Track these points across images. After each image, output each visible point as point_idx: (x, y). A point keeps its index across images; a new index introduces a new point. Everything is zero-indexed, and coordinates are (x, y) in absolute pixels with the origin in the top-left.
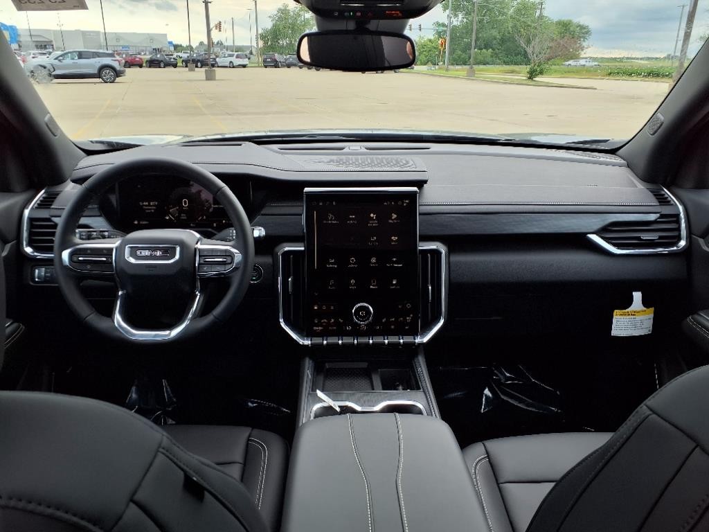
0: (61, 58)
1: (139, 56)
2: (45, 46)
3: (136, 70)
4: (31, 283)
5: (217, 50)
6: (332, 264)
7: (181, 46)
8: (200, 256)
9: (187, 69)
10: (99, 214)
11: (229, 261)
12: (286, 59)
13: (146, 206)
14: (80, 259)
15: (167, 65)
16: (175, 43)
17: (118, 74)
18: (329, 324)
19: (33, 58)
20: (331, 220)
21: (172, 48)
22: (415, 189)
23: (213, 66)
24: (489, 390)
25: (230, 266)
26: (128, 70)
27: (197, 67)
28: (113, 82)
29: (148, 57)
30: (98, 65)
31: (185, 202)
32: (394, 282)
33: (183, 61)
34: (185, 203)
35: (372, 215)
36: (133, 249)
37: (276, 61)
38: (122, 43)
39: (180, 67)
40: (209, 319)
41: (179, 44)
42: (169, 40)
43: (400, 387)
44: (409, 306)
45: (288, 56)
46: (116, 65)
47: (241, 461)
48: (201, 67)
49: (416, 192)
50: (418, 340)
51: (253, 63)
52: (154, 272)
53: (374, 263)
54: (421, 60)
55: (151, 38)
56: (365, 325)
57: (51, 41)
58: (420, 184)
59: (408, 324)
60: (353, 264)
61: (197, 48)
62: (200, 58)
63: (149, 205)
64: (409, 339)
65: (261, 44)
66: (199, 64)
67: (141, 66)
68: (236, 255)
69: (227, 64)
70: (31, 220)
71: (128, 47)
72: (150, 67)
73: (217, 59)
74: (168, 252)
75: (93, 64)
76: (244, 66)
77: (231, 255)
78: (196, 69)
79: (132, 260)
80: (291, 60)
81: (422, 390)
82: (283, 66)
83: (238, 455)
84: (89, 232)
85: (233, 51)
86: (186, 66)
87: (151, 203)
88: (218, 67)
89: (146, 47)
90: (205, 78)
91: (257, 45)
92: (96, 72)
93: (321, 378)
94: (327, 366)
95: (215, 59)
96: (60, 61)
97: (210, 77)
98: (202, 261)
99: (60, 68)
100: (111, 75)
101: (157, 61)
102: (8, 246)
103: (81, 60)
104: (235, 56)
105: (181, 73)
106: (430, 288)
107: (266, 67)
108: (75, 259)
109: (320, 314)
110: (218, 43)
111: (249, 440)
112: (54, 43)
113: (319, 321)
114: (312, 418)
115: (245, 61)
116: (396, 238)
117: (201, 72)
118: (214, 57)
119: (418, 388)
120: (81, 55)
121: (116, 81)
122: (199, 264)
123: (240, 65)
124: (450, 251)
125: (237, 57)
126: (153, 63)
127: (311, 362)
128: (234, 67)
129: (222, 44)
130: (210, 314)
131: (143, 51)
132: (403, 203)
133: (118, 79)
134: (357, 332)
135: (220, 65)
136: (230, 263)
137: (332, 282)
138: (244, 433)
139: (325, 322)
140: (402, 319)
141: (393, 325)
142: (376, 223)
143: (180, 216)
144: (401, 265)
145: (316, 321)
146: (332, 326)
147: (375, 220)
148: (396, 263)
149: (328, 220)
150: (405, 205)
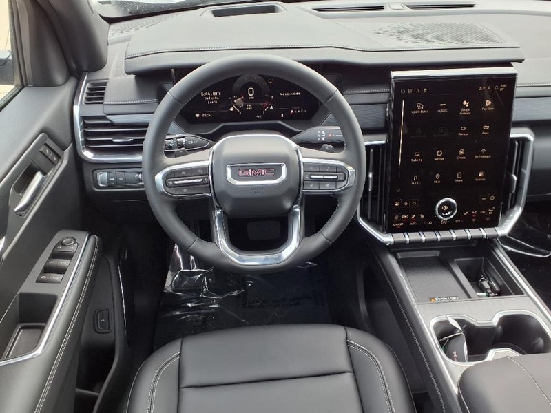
4: (96, 190)
6: (417, 158)
11: (342, 179)
13: (208, 96)
18: (409, 220)
20: (420, 110)
22: (513, 70)
25: (343, 183)
31: (251, 91)
32: (480, 175)
34: (251, 93)
35: (465, 103)
44: (492, 198)
47: (350, 369)
49: (516, 74)
50: (500, 232)
53: (462, 156)
56: (447, 220)
59: (489, 216)
60: (440, 157)
63: (212, 96)
64: (484, 233)
70: (83, 118)
77: (344, 172)
79: (234, 182)
81: (525, 294)
87: (214, 93)
98: (307, 177)
102: (67, 152)
109: (402, 210)
111: (348, 343)
113: (400, 217)
116: (488, 127)
122: (304, 180)
130: (320, 234)
132: (500, 87)
136: (343, 181)
137: (416, 177)
139: (405, 218)
140: (483, 212)
141: (474, 218)
142: (468, 112)
143: (245, 106)
144: (490, 156)
145: (396, 218)
146: (412, 222)
147: (467, 108)
148: (484, 154)
149: (417, 110)
150: (501, 89)
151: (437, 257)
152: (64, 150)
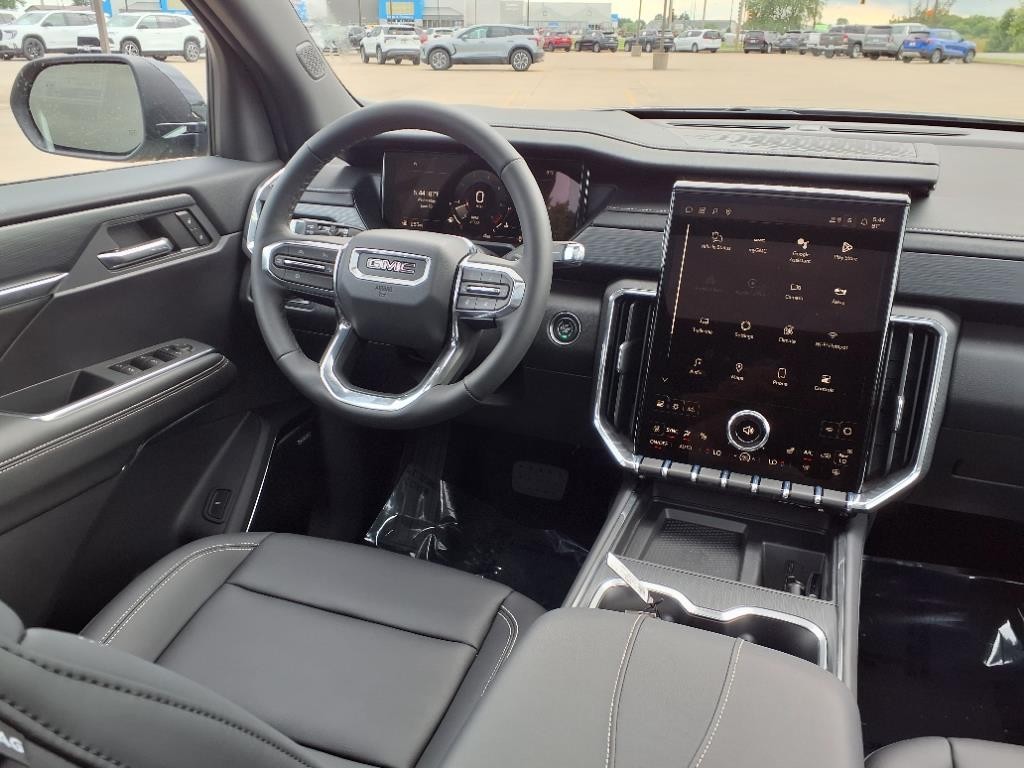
0: (465, 36)
1: (568, 35)
2: (454, 22)
3: (560, 55)
5: (679, 26)
6: (705, 327)
7: (629, 21)
8: (462, 281)
9: (629, 54)
10: (350, 203)
11: (503, 295)
12: (781, 40)
13: (422, 197)
14: (287, 262)
15: (602, 48)
16: (620, 17)
17: (533, 58)
18: (679, 438)
19: (436, 37)
20: (717, 245)
21: (615, 25)
22: (905, 197)
23: (667, 49)
24: (1014, 627)
25: (503, 303)
26: (548, 55)
27: (644, 50)
28: (525, 70)
29: (578, 38)
30: (510, 46)
31: (480, 195)
32: (825, 380)
33: (626, 42)
34: (480, 197)
35: (801, 241)
36: (364, 256)
37: (765, 43)
38: (550, 18)
39: (620, 50)
40: (459, 389)
41: (627, 18)
42: (613, 12)
43: (797, 586)
44: (847, 431)
45: (786, 35)
46: (533, 46)
47: (476, 644)
48: (651, 51)
49: (905, 202)
50: (855, 502)
51: (727, 47)
52: (388, 298)
53: (790, 337)
54: (1018, 44)
55: (590, 9)
56: (752, 454)
57: (462, 16)
58: (920, 190)
59: (840, 467)
60: (747, 333)
61: (651, 23)
62: (651, 38)
63: (426, 196)
64: (833, 497)
65: (745, 16)
66: (648, 47)
67: (567, 49)
68: (516, 284)
69: (689, 47)
71: (556, 23)
72: (580, 50)
73: (676, 40)
74: (412, 266)
75: (503, 44)
76: (714, 51)
77: (509, 285)
78: (644, 54)
79: (358, 274)
80: (788, 40)
81: (833, 602)
82: (774, 51)
83: (473, 632)
84: (319, 224)
85: (700, 28)
86: (630, 50)
87: (430, 194)
88: (675, 51)
89: (580, 22)
90: (652, 67)
91: (740, 19)
92: (506, 55)
93: (646, 533)
94: (668, 513)
95: (671, 39)
96: (464, 39)
97: (658, 66)
98: (464, 290)
99: (464, 49)
100: (525, 60)
101: (590, 42)
102: (225, 239)
103: (489, 39)
104: (701, 36)
105: (622, 58)
106: (901, 402)
107: (747, 52)
108: (279, 261)
109: (667, 417)
110: (682, 17)
111: (499, 609)
112: (465, 19)
113: (662, 430)
114: (594, 604)
115: (716, 43)
116: (844, 292)
117: (648, 58)
118: (672, 35)
119: (829, 598)
120: (490, 32)
121: (530, 68)
122: (459, 294)
123: (707, 49)
124: (961, 335)
125: (706, 36)
126: (586, 45)
127: (633, 499)
128: (697, 51)
129: (687, 18)
130: (461, 382)
131: (576, 29)
132: (871, 222)
133: (533, 66)
134: (730, 463)
135: (678, 48)
136: (504, 298)
137: (698, 361)
138: (498, 593)
139: (673, 434)
140: (827, 456)
141: (807, 463)
142: (805, 259)
143: (469, 218)
144: (844, 348)
145: (657, 429)
146: (685, 443)
147: (803, 251)
148: (835, 341)
149: (711, 243)
150: (874, 226)
151: (740, 534)
152: (222, 235)
